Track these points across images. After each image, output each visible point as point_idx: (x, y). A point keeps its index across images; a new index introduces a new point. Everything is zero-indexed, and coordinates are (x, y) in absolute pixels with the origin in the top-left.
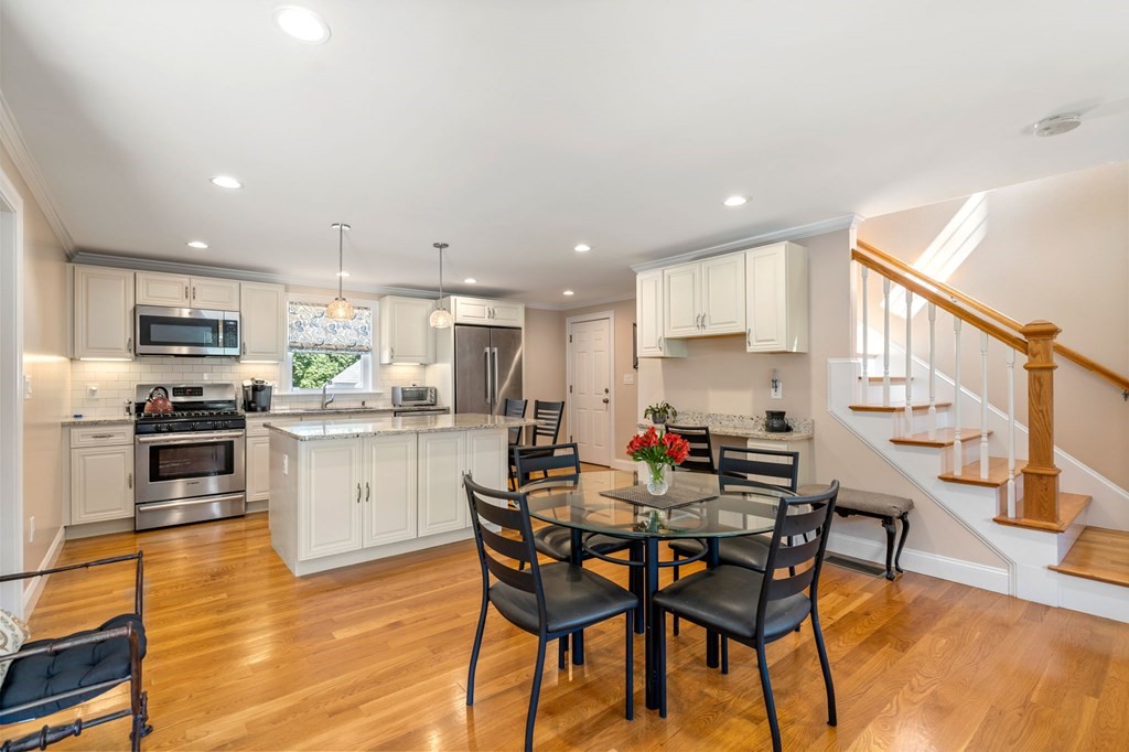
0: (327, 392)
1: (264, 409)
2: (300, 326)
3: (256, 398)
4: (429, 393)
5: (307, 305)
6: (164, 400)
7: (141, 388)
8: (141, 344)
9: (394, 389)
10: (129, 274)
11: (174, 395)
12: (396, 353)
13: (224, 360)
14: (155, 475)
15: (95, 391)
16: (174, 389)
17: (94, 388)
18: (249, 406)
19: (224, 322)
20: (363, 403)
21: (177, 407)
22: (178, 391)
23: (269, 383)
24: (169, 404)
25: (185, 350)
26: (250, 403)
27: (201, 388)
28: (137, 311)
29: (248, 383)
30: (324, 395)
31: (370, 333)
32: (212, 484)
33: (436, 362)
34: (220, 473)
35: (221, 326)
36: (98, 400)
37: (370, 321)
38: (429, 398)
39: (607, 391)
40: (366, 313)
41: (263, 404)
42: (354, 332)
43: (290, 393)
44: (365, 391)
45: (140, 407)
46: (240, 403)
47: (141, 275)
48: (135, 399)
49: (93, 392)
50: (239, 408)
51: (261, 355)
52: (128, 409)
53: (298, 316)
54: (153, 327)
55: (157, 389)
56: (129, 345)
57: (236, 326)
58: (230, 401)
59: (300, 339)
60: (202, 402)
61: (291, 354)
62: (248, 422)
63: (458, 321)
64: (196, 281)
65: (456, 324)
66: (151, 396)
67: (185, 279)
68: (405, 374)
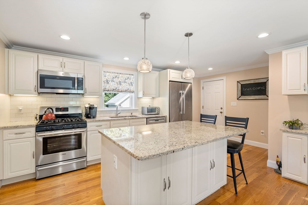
0: (118, 109)
1: (94, 118)
2: (107, 82)
3: (90, 112)
4: (157, 109)
5: (110, 73)
6: (51, 114)
7: (42, 108)
8: (40, 88)
9: (143, 108)
10: (35, 55)
11: (56, 111)
12: (145, 93)
13: (77, 95)
14: (46, 151)
15: (21, 110)
16: (56, 108)
17: (21, 108)
18: (88, 116)
19: (78, 78)
20: (132, 114)
21: (57, 116)
22: (58, 109)
23: (95, 106)
24: (54, 115)
25: (61, 91)
26: (88, 114)
27: (68, 108)
28: (39, 72)
29: (87, 106)
30: (117, 110)
31: (134, 85)
32: (73, 154)
33: (159, 97)
34: (75, 149)
35: (76, 81)
36: (23, 113)
37: (134, 80)
38: (157, 111)
39: (222, 108)
40: (132, 77)
41: (94, 115)
42: (128, 84)
43: (103, 110)
44: (131, 109)
45: (41, 117)
46: (84, 114)
47: (41, 56)
48: (39, 114)
49: (20, 110)
50: (83, 116)
51: (93, 94)
52: (36, 118)
53: (107, 77)
54: (46, 80)
55: (48, 109)
56: (35, 88)
57: (83, 80)
58: (80, 114)
59: (108, 87)
60: (68, 114)
61: (104, 93)
62: (88, 124)
63: (171, 80)
64: (66, 60)
65: (170, 81)
66: (45, 112)
67: (61, 59)
68: (146, 102)
